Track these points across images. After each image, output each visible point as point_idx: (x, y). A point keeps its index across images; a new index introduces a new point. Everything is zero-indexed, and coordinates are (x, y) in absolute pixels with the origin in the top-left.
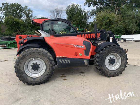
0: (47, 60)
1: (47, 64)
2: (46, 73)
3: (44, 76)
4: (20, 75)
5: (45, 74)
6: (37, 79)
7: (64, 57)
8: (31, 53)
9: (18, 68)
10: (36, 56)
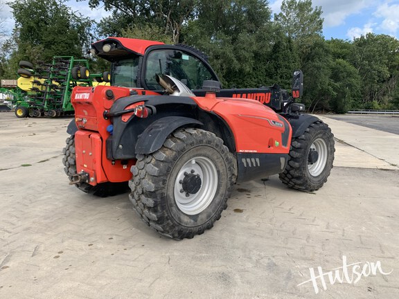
0: (223, 163)
1: (221, 172)
2: (219, 197)
3: (216, 207)
4: (167, 211)
5: (217, 200)
6: (200, 216)
7: (251, 151)
8: (195, 142)
9: (163, 191)
10: (202, 152)
